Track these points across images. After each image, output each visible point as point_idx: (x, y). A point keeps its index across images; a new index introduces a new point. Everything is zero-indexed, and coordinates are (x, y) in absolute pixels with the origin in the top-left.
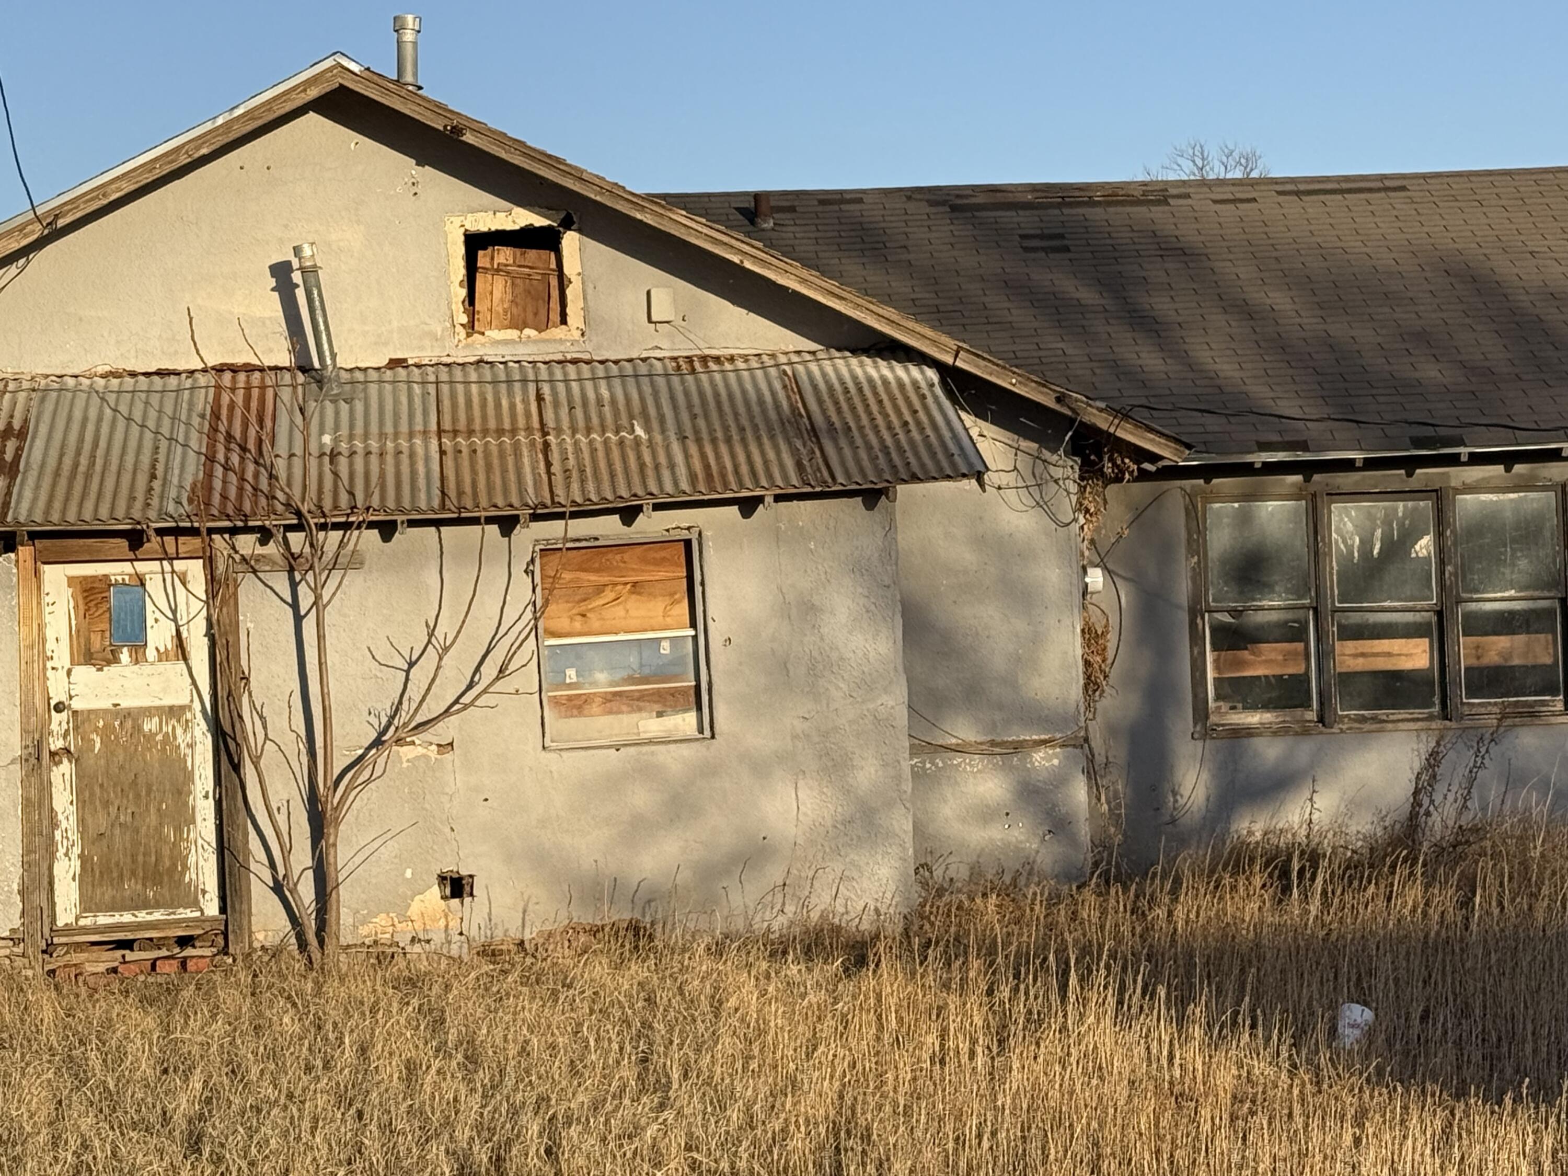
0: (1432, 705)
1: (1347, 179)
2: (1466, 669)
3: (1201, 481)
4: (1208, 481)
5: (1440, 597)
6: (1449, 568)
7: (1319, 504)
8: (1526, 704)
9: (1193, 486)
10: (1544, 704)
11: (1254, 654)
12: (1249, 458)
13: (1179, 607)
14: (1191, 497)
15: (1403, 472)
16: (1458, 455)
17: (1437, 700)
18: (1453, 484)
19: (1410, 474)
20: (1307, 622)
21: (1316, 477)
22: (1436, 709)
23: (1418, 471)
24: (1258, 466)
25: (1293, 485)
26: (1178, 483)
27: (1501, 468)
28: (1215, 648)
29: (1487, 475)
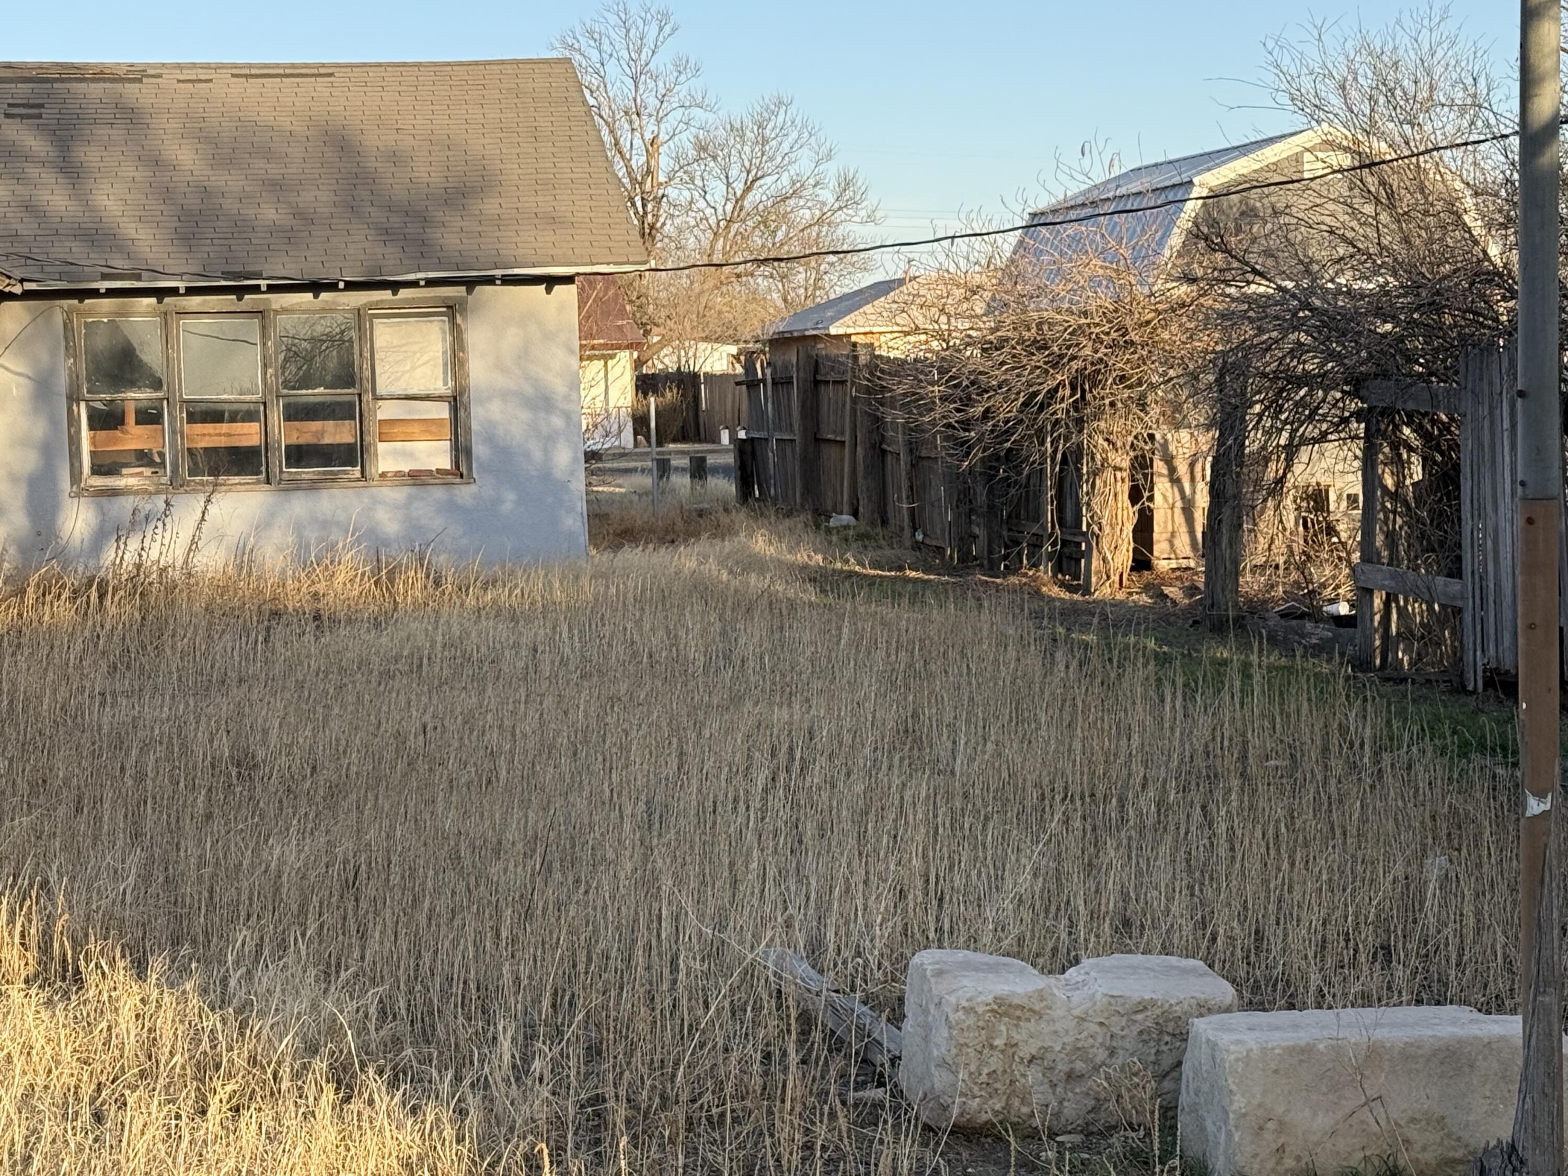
0: (261, 473)
1: (293, 66)
2: (286, 447)
3: (76, 302)
4: (81, 301)
5: (264, 394)
6: (270, 371)
7: (169, 321)
8: (332, 473)
9: (69, 306)
10: (345, 472)
11: (123, 432)
12: (94, 285)
13: (61, 395)
14: (69, 313)
15: (234, 297)
16: (259, 286)
17: (263, 469)
18: (274, 307)
19: (240, 299)
20: (163, 409)
21: (167, 300)
22: (263, 476)
23: (247, 297)
24: (103, 291)
25: (148, 305)
26: (58, 302)
27: (310, 295)
28: (91, 428)
29: (299, 300)
